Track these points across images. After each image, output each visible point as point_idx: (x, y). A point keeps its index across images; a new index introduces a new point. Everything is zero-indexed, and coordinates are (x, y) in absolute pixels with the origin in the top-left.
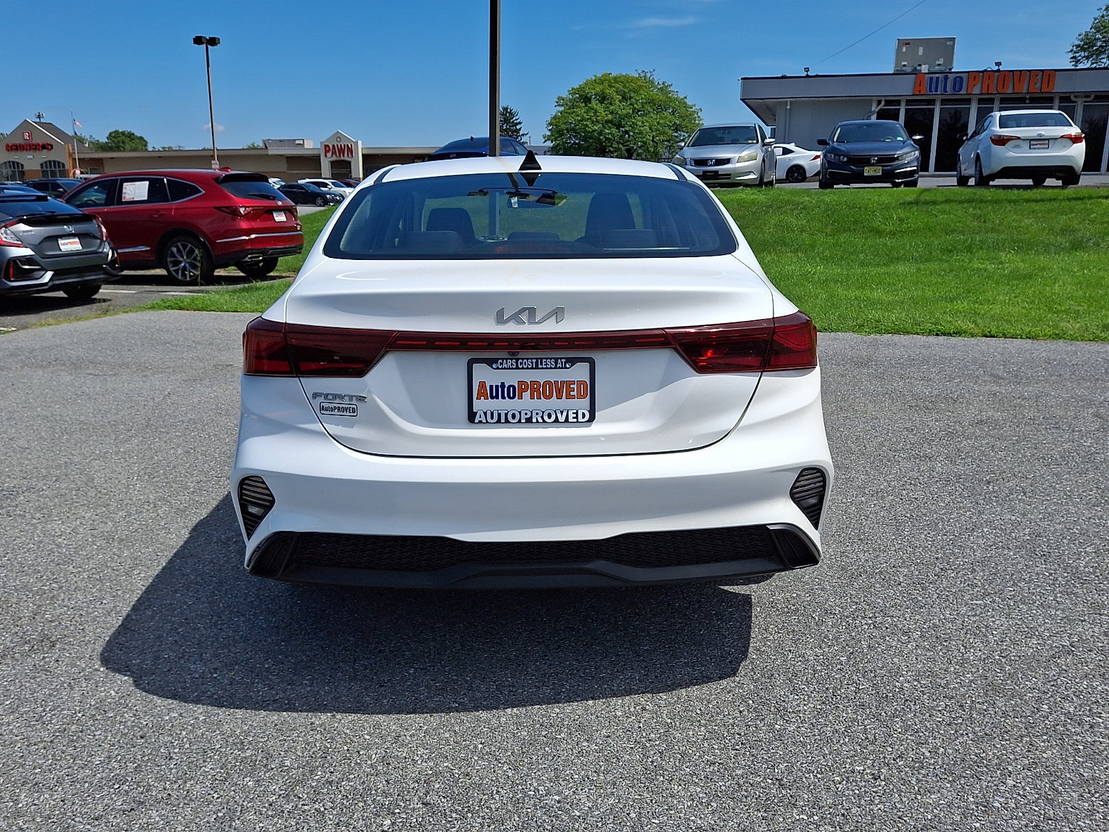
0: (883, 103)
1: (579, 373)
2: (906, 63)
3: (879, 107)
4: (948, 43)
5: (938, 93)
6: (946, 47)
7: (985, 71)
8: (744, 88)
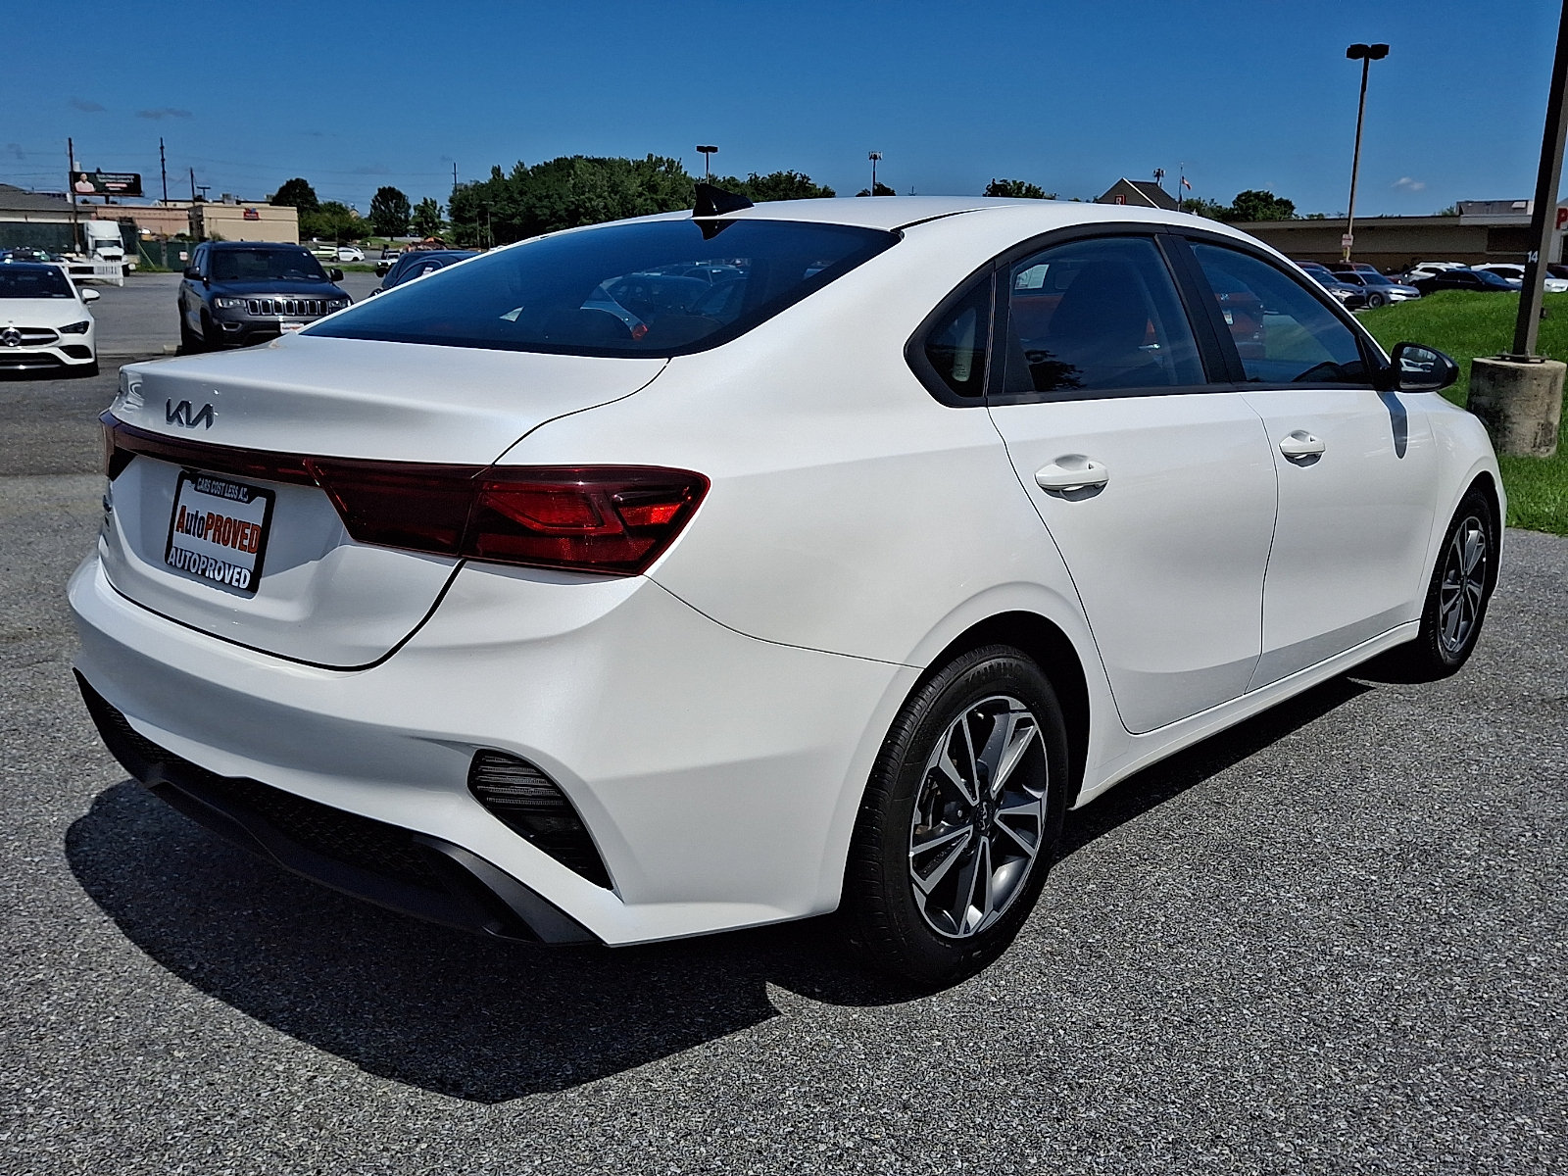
1: (252, 513)
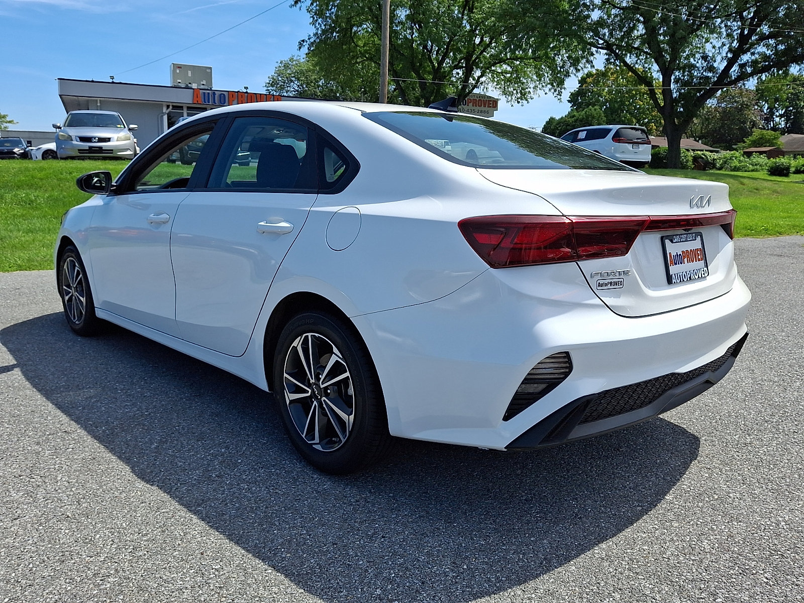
0: (171, 107)
2: (180, 81)
3: (169, 110)
4: (208, 70)
5: (210, 103)
6: (206, 73)
7: (239, 91)
8: (61, 87)
